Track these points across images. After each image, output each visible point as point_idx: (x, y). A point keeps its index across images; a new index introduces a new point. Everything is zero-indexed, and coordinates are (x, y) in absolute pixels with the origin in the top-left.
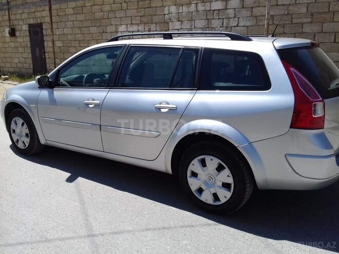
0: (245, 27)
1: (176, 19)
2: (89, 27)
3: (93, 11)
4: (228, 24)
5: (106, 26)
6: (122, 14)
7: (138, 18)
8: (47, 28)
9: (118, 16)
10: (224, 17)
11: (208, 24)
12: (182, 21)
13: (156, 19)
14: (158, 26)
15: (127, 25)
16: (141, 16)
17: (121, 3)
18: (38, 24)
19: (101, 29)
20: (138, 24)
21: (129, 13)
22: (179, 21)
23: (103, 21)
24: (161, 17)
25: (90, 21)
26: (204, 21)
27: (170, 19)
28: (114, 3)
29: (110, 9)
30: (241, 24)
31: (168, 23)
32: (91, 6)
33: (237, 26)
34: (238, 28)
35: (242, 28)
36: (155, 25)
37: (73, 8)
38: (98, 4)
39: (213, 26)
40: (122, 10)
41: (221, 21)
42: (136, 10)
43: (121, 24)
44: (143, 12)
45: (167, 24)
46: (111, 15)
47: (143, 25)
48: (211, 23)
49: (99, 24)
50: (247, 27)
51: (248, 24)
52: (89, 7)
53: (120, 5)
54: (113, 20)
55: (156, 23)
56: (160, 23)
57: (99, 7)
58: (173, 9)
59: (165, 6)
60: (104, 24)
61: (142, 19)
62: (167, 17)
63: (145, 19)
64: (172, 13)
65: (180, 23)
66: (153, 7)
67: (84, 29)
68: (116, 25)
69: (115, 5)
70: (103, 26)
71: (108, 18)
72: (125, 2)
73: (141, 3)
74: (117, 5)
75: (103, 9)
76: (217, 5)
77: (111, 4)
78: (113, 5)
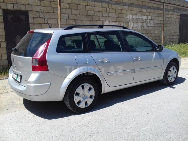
1: (132, 21)
2: (83, 20)
3: (86, 10)
5: (96, 21)
6: (107, 15)
7: (115, 18)
8: (35, 16)
9: (104, 16)
12: (134, 22)
14: (124, 23)
15: (109, 21)
16: (117, 18)
17: (106, 8)
18: (23, 11)
19: (92, 23)
20: (115, 22)
21: (111, 15)
23: (94, 17)
24: (125, 19)
25: (84, 16)
26: (141, 23)
27: (130, 21)
28: (102, 7)
29: (99, 10)
31: (128, 22)
32: (85, 5)
37: (69, 4)
38: (91, 5)
39: (144, 26)
40: (106, 12)
41: (146, 24)
42: (114, 14)
43: (106, 21)
44: (118, 15)
46: (100, 14)
47: (118, 23)
49: (91, 20)
52: (83, 6)
54: (100, 17)
57: (92, 8)
58: (131, 16)
59: (128, 14)
60: (95, 19)
61: (118, 19)
62: (128, 19)
63: (119, 19)
64: (130, 18)
65: (133, 23)
67: (79, 21)
68: (103, 21)
69: (103, 8)
70: (94, 21)
71: (98, 16)
72: (109, 8)
73: (117, 10)
74: (104, 8)
75: (94, 9)
76: (145, 17)
77: (100, 7)
78: (101, 8)
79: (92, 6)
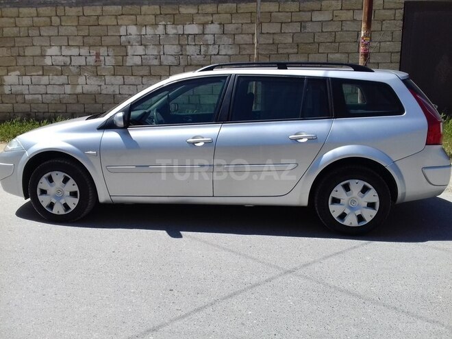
0: (227, 57)
1: (138, 42)
4: (206, 51)
5: (24, 47)
6: (53, 32)
7: (79, 39)
9: (45, 35)
10: (201, 43)
11: (182, 51)
12: (145, 46)
13: (107, 40)
14: (110, 49)
15: (61, 47)
16: (84, 36)
17: (50, 17)
19: (15, 52)
20: (79, 47)
21: (63, 31)
22: (141, 45)
23: (18, 39)
24: (114, 38)
26: (175, 46)
27: (129, 42)
28: (38, 16)
29: (30, 23)
30: (223, 52)
31: (126, 47)
33: (218, 54)
34: (218, 56)
35: (223, 57)
36: (106, 48)
39: (188, 53)
40: (51, 25)
41: (198, 47)
42: (75, 28)
43: (51, 46)
44: (87, 31)
45: (124, 49)
46: (33, 32)
47: (87, 48)
48: (185, 49)
49: (12, 45)
50: (230, 56)
51: (230, 52)
53: (48, 19)
54: (35, 39)
55: (108, 47)
56: (114, 46)
57: (12, 20)
58: (133, 30)
59: (121, 25)
60: (21, 45)
61: (86, 39)
62: (123, 39)
63: (90, 40)
64: (131, 35)
65: (143, 47)
66: (102, 25)
68: (41, 46)
69: (40, 19)
70: (19, 47)
71: (28, 36)
72: (57, 15)
73: (82, 19)
74: (44, 19)
75: (18, 23)
76: (192, 29)
77: (32, 17)
78: (35, 19)
79: (12, 17)
